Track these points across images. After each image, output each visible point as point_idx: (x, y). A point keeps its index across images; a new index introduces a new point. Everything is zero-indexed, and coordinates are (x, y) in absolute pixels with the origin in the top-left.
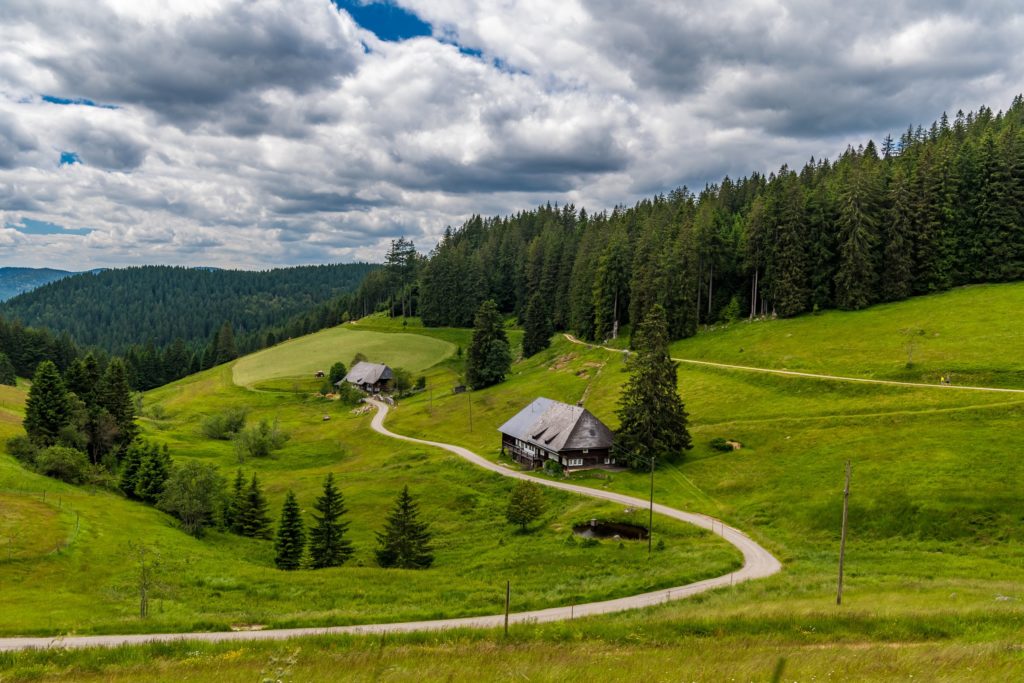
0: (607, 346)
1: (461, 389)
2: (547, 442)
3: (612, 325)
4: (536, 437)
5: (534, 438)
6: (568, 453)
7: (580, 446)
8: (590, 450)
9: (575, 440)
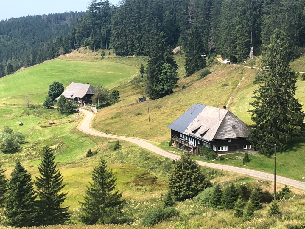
0: (245, 65)
1: (143, 99)
2: (202, 135)
3: (250, 50)
4: (194, 132)
5: (193, 132)
6: (217, 142)
7: (225, 137)
8: (233, 139)
9: (221, 133)
